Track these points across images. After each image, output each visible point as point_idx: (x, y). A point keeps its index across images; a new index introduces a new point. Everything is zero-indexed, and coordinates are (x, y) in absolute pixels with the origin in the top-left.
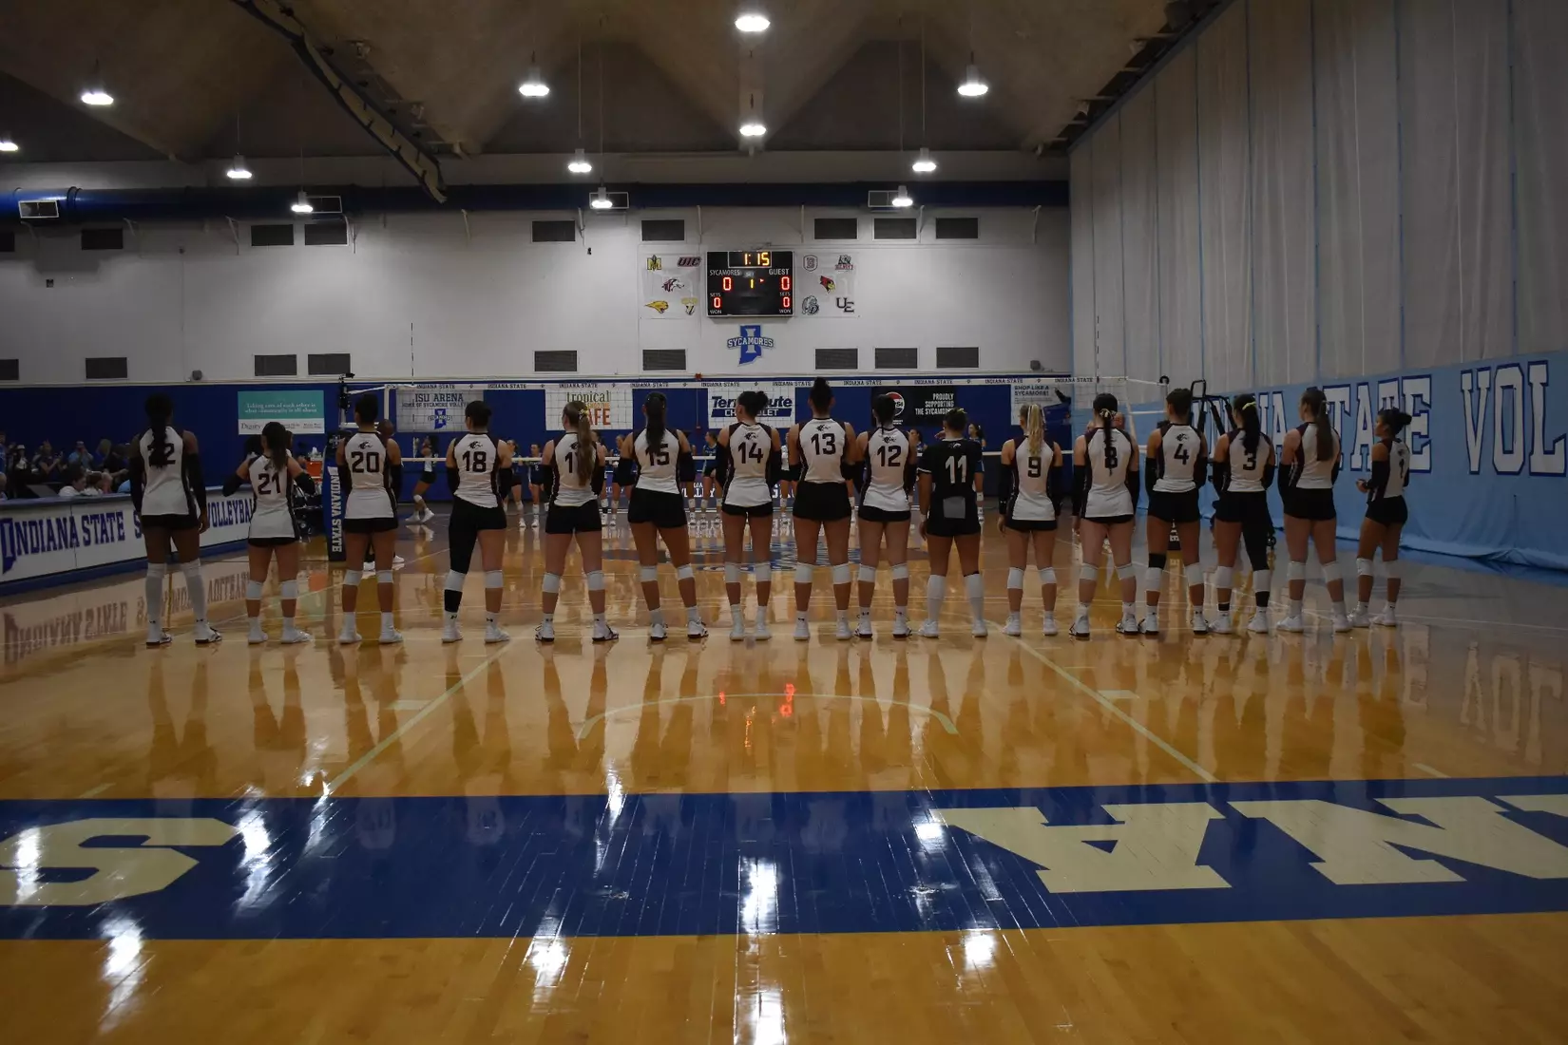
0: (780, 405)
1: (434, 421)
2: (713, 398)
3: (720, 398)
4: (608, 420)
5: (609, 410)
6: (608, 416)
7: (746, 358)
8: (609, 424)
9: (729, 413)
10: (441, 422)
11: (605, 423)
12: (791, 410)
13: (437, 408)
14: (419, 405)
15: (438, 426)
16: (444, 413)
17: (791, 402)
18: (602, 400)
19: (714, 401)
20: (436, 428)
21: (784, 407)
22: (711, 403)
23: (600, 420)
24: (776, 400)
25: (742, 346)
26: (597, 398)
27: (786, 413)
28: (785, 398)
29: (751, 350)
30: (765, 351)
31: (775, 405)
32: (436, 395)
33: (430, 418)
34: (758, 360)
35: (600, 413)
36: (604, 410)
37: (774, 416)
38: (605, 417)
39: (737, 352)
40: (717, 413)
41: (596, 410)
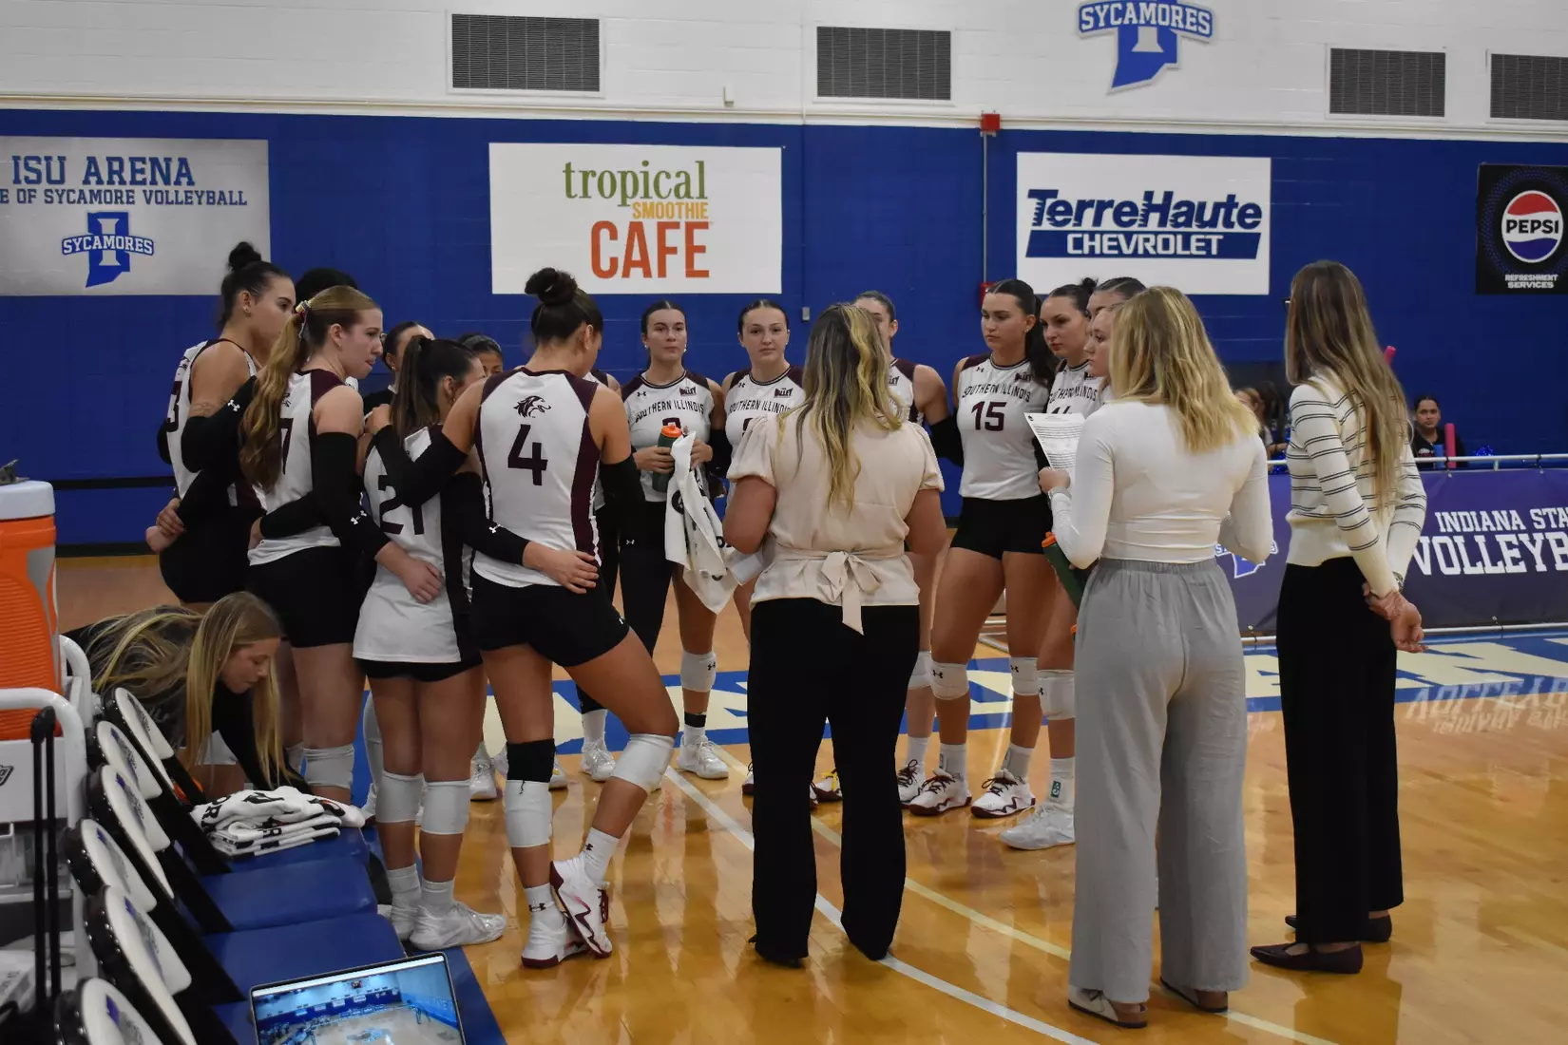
0: (1228, 223)
1: (85, 257)
2: (1033, 194)
3: (1053, 193)
4: (700, 262)
5: (704, 226)
6: (702, 249)
7: (1133, 68)
8: (705, 274)
9: (1078, 244)
10: (109, 259)
11: (691, 272)
12: (1258, 235)
13: (96, 208)
14: (27, 197)
15: (99, 273)
16: (122, 228)
17: (1258, 213)
18: (682, 191)
19: (1034, 202)
20: (92, 281)
21: (1237, 229)
22: (1026, 210)
23: (676, 263)
24: (1217, 206)
25: (1122, 27)
26: (666, 185)
27: (1239, 247)
28: (1242, 200)
29: (1148, 42)
30: (1185, 46)
31: (1213, 223)
32: (92, 161)
33: (71, 246)
34: (1166, 75)
35: (676, 238)
36: (691, 227)
37: (1209, 255)
38: (692, 250)
39: (1105, 47)
40: (1047, 245)
41: (662, 228)
